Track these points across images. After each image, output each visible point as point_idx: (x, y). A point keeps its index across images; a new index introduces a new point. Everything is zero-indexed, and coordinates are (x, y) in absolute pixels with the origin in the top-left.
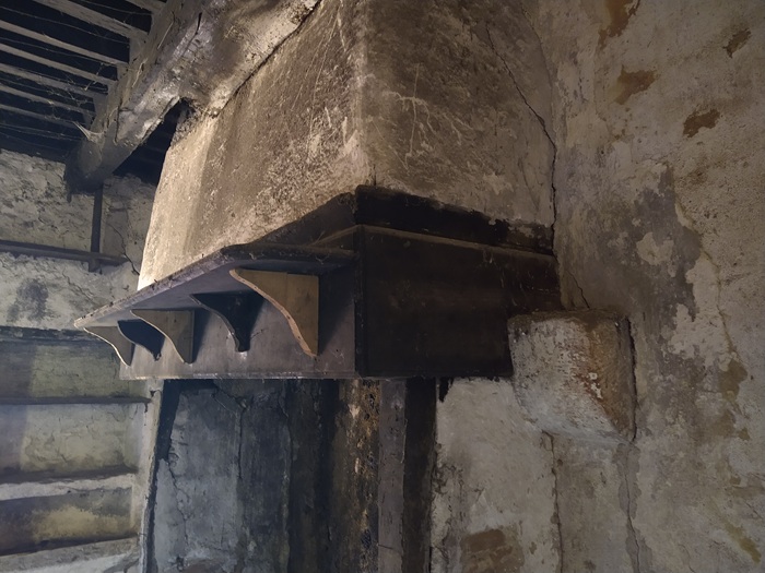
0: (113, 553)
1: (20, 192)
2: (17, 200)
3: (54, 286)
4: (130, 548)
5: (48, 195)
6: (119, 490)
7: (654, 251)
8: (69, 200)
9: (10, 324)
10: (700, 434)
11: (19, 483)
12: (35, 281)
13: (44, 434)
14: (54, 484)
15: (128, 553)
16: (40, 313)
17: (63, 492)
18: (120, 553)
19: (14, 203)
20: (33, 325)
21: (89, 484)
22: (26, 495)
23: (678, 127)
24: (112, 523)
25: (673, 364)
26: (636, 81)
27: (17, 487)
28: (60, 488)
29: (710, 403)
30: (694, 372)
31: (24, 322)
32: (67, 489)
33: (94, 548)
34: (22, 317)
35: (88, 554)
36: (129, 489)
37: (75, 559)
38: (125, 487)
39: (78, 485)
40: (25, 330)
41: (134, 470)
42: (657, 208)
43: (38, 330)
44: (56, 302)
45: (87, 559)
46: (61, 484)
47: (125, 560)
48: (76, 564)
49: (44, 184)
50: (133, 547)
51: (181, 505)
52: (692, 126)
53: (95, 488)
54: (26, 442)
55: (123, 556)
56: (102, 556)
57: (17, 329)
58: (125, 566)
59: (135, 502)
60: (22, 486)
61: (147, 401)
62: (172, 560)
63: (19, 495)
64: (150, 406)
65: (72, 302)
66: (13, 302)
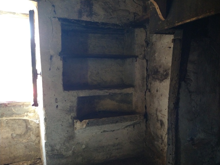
0: (131, 121)
4: (137, 119)
6: (127, 94)
9: (80, 19)
11: (91, 90)
13: (95, 71)
14: (104, 91)
15: (137, 121)
16: (91, 14)
17: (107, 94)
18: (134, 121)
20: (89, 19)
21: (117, 91)
22: (94, 95)
24: (125, 107)
27: (91, 91)
28: (107, 92)
31: (85, 18)
32: (109, 93)
33: (124, 118)
34: (84, 15)
35: (122, 120)
36: (132, 94)
37: (117, 122)
38: (130, 93)
39: (112, 91)
40: (86, 22)
41: (131, 86)
43: (91, 22)
44: (97, 8)
45: (121, 122)
46: (106, 91)
48: (117, 124)
50: (138, 118)
51: (194, 109)
53: (119, 93)
54: (89, 73)
55: (134, 122)
56: (127, 121)
57: (83, 21)
58: (134, 125)
59: (134, 99)
60: (93, 91)
61: (136, 57)
62: (188, 139)
63: (92, 95)
64: (138, 59)
65: (103, 8)
66: (79, 7)
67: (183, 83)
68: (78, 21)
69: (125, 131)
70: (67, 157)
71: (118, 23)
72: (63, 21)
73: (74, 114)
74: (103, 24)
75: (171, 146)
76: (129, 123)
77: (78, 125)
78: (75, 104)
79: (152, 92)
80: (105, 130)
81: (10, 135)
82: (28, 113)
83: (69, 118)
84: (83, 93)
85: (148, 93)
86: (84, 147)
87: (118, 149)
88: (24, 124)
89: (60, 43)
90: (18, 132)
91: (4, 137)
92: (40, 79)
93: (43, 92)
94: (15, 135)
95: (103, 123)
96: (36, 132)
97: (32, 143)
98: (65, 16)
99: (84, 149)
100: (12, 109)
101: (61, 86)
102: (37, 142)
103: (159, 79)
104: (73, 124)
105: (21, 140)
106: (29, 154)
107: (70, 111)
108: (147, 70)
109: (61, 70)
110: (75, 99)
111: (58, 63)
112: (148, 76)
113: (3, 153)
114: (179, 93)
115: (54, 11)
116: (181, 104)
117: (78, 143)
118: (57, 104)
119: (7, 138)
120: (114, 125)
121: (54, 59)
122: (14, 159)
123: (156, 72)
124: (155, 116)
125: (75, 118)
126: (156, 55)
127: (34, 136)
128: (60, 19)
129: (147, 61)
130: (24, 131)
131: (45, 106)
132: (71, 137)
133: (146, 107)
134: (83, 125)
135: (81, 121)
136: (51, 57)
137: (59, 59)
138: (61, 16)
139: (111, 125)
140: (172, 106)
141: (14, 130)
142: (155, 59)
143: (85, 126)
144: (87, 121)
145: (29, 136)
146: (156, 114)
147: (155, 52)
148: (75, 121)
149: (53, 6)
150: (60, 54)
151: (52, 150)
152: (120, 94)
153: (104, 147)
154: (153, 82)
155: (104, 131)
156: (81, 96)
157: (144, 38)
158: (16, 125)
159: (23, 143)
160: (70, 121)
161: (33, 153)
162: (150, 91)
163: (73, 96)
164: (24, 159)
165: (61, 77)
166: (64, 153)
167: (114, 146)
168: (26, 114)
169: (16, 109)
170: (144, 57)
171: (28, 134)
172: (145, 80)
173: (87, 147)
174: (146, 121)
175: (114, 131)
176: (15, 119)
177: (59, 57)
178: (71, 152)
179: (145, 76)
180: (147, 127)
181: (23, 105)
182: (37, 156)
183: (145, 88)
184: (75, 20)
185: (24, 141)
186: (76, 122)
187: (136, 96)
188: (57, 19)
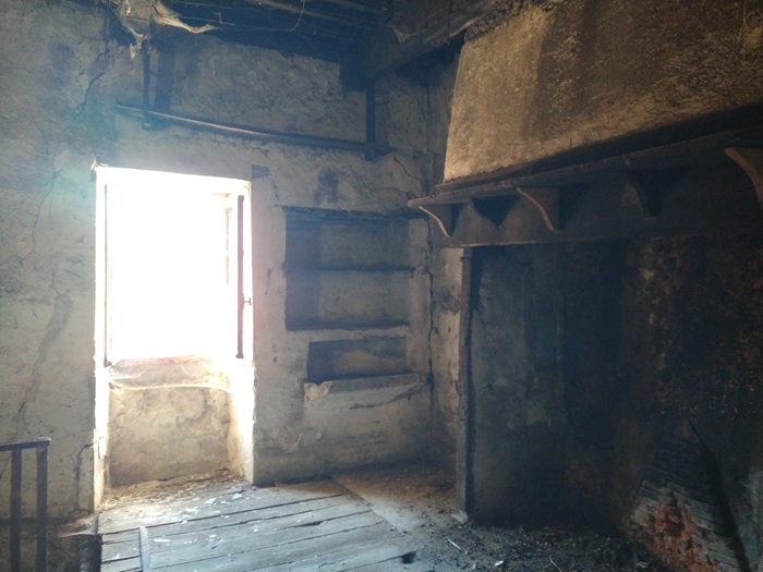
0: (405, 384)
1: (310, 93)
2: (310, 99)
3: (343, 174)
4: (415, 381)
5: (330, 94)
6: (397, 339)
8: (345, 98)
9: (317, 206)
11: (333, 329)
12: (329, 170)
13: (333, 295)
14: (355, 331)
15: (414, 385)
16: (335, 197)
17: (361, 337)
18: (409, 384)
19: (307, 103)
20: (331, 207)
21: (378, 332)
22: (338, 338)
24: (391, 363)
27: (333, 332)
28: (359, 334)
31: (325, 205)
32: (364, 336)
33: (392, 379)
34: (323, 200)
35: (389, 383)
36: (404, 337)
37: (381, 386)
38: (402, 335)
39: (370, 332)
40: (326, 211)
41: (404, 323)
43: (334, 211)
44: (345, 188)
45: (388, 386)
46: (360, 331)
47: (411, 390)
48: (382, 390)
49: (326, 84)
50: (418, 380)
51: (489, 345)
53: (381, 335)
54: (322, 300)
55: (411, 386)
57: (321, 210)
58: (409, 395)
59: (410, 347)
60: (336, 331)
61: (412, 269)
62: (485, 385)
63: (334, 339)
64: (415, 273)
65: (355, 187)
66: (316, 188)
67: (475, 311)
68: (314, 210)
69: (393, 407)
70: (289, 454)
71: (380, 211)
72: (289, 210)
73: (302, 374)
74: (354, 212)
75: (463, 397)
76: (400, 389)
77: (313, 391)
78: (305, 355)
79: (441, 332)
80: (359, 402)
81: (173, 420)
82: (210, 377)
83: (294, 380)
84: (319, 336)
85: (434, 336)
86: (319, 435)
87: (379, 443)
88: (201, 398)
89: (284, 248)
90: (189, 413)
91: (163, 423)
93: (254, 332)
94: (182, 420)
95: (358, 388)
96: (223, 414)
97: (213, 437)
98: (293, 202)
99: (319, 440)
100: (182, 368)
101: (283, 322)
102: (222, 434)
103: (451, 309)
104: (303, 392)
105: (192, 430)
106: (206, 459)
107: (297, 368)
108: (432, 293)
109: (284, 294)
110: (305, 347)
111: (280, 281)
112: (434, 304)
113: (158, 456)
114: (470, 325)
115: (277, 196)
116: (473, 339)
117: (310, 429)
118: (275, 355)
119: (169, 425)
120: (375, 391)
121: (273, 275)
122: (177, 470)
123: (447, 297)
124: (447, 375)
125: (304, 381)
126: (447, 267)
127: (217, 421)
128: (284, 208)
129: (431, 276)
130: (200, 413)
131: (256, 358)
132: (298, 417)
133: (430, 362)
134: (322, 390)
135: (318, 383)
136: (270, 272)
137: (281, 276)
138: (286, 204)
139: (370, 392)
140: (463, 342)
141: (182, 410)
142: (444, 275)
143: (326, 391)
144: (331, 382)
145: (208, 423)
146: (449, 372)
148: (306, 385)
149: (275, 187)
150: (284, 267)
151: (265, 439)
152: (383, 338)
153: (354, 437)
154: (443, 316)
155: (357, 406)
156: (316, 340)
157: (426, 235)
158: (185, 401)
159: (196, 437)
160: (297, 385)
161: (213, 456)
162: (437, 332)
163: (302, 340)
164: (196, 469)
165: (284, 308)
166: (284, 446)
167: (372, 436)
168: (205, 378)
169: (189, 368)
170: (426, 270)
171: (207, 418)
172: (429, 312)
173: (324, 437)
174: (432, 390)
175: (372, 406)
176: (185, 388)
177: (282, 272)
178: (296, 444)
179: (429, 304)
180: (433, 399)
181: (202, 360)
182: (220, 464)
183: (429, 326)
184: (309, 209)
185: (199, 432)
186: (310, 387)
187: (413, 342)
188: (280, 209)
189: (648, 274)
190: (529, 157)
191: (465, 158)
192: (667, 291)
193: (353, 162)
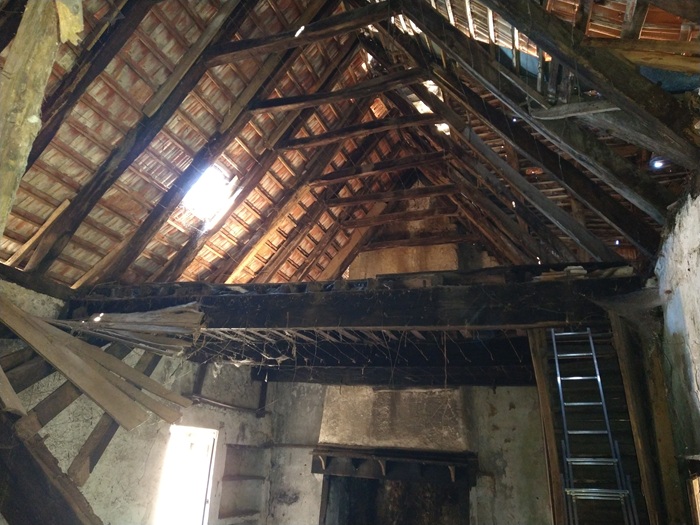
3: (247, 425)
6: (254, 522)
7: (499, 463)
8: (252, 384)
9: (237, 443)
10: (506, 497)
12: (243, 423)
16: (243, 437)
21: (249, 518)
23: (503, 441)
25: (502, 485)
26: (496, 428)
29: (508, 492)
30: (505, 487)
31: (240, 443)
34: (240, 439)
36: (257, 520)
40: (240, 446)
42: (500, 454)
43: (243, 446)
46: (243, 518)
52: (506, 441)
61: (264, 478)
64: (264, 481)
65: (250, 432)
66: (238, 433)
68: (236, 445)
71: (257, 445)
72: (229, 446)
74: (249, 446)
79: (277, 516)
85: (270, 518)
92: (208, 506)
98: (229, 442)
108: (270, 493)
112: (272, 499)
115: (225, 438)
123: (283, 495)
126: (284, 478)
128: (227, 445)
129: (271, 483)
136: (218, 483)
142: (282, 482)
147: (282, 475)
149: (225, 433)
156: (232, 523)
157: (271, 458)
162: (273, 516)
172: (268, 504)
179: (269, 500)
183: (267, 513)
189: (388, 488)
190: (371, 444)
191: (334, 435)
192: (396, 495)
193: (249, 418)
